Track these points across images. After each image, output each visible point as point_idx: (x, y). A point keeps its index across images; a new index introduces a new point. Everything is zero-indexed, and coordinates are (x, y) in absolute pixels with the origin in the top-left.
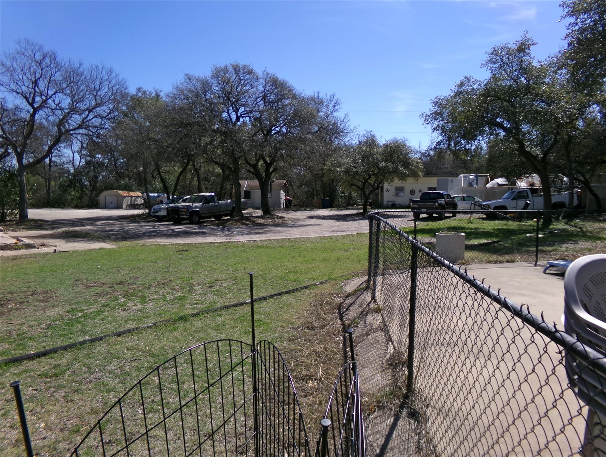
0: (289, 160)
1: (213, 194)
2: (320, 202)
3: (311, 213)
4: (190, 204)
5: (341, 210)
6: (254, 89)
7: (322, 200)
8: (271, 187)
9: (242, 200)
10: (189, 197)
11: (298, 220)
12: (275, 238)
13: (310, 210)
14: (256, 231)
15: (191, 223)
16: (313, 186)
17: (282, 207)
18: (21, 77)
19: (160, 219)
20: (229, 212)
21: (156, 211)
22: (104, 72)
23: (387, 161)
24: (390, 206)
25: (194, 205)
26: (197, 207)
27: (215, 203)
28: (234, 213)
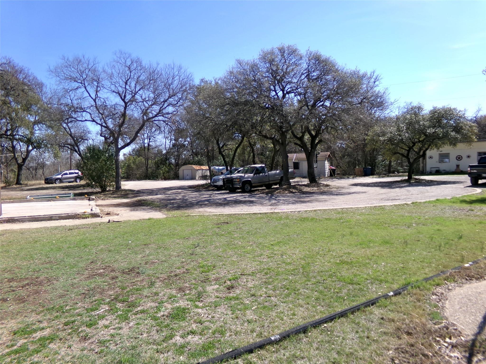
0: (333, 133)
1: (264, 165)
2: (362, 170)
3: (354, 181)
4: (243, 175)
5: (383, 177)
6: (299, 68)
7: (364, 168)
8: (316, 158)
9: (290, 170)
10: (242, 169)
11: (343, 188)
12: (321, 208)
13: (353, 178)
14: (302, 200)
15: (243, 191)
16: (355, 156)
17: (327, 176)
18: (118, 80)
19: (219, 188)
20: (278, 181)
21: (215, 181)
22: (175, 70)
23: (435, 127)
24: (434, 172)
25: (246, 176)
26: (248, 177)
27: (265, 173)
28: (283, 183)
